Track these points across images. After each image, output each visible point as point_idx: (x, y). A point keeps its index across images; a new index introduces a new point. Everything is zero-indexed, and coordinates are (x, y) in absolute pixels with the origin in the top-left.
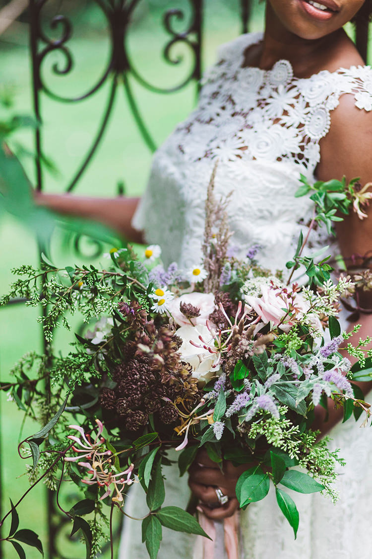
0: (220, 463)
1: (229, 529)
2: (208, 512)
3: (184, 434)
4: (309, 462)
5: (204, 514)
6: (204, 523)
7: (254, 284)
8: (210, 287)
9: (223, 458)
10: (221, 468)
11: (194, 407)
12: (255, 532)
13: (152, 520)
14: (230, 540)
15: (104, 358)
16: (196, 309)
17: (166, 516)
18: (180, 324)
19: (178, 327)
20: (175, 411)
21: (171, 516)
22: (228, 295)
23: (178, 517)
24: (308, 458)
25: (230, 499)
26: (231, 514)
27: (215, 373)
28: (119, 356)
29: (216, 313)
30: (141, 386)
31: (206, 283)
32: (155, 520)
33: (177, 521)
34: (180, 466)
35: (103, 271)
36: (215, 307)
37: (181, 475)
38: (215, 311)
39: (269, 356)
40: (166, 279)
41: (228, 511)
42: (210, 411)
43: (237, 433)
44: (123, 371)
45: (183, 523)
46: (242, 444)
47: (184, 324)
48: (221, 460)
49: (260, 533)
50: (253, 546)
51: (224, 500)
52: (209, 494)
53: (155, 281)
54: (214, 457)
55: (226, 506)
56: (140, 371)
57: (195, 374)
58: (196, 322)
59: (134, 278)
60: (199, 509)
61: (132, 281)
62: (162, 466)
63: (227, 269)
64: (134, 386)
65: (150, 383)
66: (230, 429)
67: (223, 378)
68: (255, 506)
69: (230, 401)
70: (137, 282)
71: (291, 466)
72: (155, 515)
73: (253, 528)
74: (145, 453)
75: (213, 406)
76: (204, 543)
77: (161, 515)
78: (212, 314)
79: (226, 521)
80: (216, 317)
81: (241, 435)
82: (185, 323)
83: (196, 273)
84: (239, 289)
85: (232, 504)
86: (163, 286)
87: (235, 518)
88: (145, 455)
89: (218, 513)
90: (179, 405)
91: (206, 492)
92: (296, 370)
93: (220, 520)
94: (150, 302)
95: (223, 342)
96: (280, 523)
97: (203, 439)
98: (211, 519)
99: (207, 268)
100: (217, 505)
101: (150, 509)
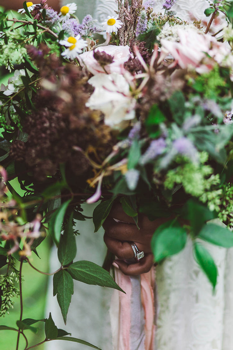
0: (135, 217)
1: (146, 285)
2: (124, 267)
3: (96, 185)
4: (228, 215)
5: (120, 269)
6: (120, 280)
7: (171, 31)
8: (126, 39)
9: (138, 212)
10: (137, 223)
11: (107, 156)
12: (170, 285)
13: (64, 274)
14: (146, 296)
15: (15, 111)
16: (109, 56)
17: (78, 270)
18: (93, 72)
19: (91, 75)
20: (87, 161)
21: (83, 270)
22: (145, 44)
23: (91, 271)
24: (227, 211)
25: (146, 255)
26: (147, 270)
27: (130, 121)
28: (30, 107)
29: (131, 61)
30: (51, 134)
31: (121, 35)
32: (66, 274)
33: (89, 275)
34: (95, 222)
35: (14, 19)
36: (130, 55)
37: (96, 230)
38: (130, 59)
39: (187, 100)
40: (80, 30)
41: (144, 266)
42: (124, 161)
43: (154, 185)
44: (33, 121)
45: (96, 277)
46: (158, 197)
47: (97, 72)
48: (137, 214)
49: (174, 286)
50: (168, 298)
51: (140, 255)
52: (126, 249)
53: (68, 29)
54: (130, 212)
55: (142, 262)
56: (50, 119)
57: (107, 122)
58: (110, 70)
59: (47, 26)
60: (115, 264)
61: (44, 29)
62: (75, 220)
63: (143, 17)
64: (43, 135)
65: (60, 130)
66: (146, 179)
67: (137, 126)
68: (170, 260)
69: (144, 149)
70: (50, 30)
71: (209, 220)
72: (66, 270)
73: (168, 281)
74: (57, 207)
75: (126, 156)
76: (120, 299)
77: (72, 269)
78: (126, 62)
79: (142, 276)
80: (131, 65)
81: (157, 187)
82: (99, 72)
83: (110, 23)
84: (156, 37)
85: (148, 260)
86: (76, 35)
87: (152, 274)
88: (56, 209)
89: (134, 269)
90: (91, 155)
91: (121, 248)
92: (216, 111)
93: (136, 276)
94: (61, 48)
95: (137, 87)
96: (194, 276)
97: (116, 191)
98: (128, 275)
99: (123, 20)
100: (133, 260)
101: (62, 263)
